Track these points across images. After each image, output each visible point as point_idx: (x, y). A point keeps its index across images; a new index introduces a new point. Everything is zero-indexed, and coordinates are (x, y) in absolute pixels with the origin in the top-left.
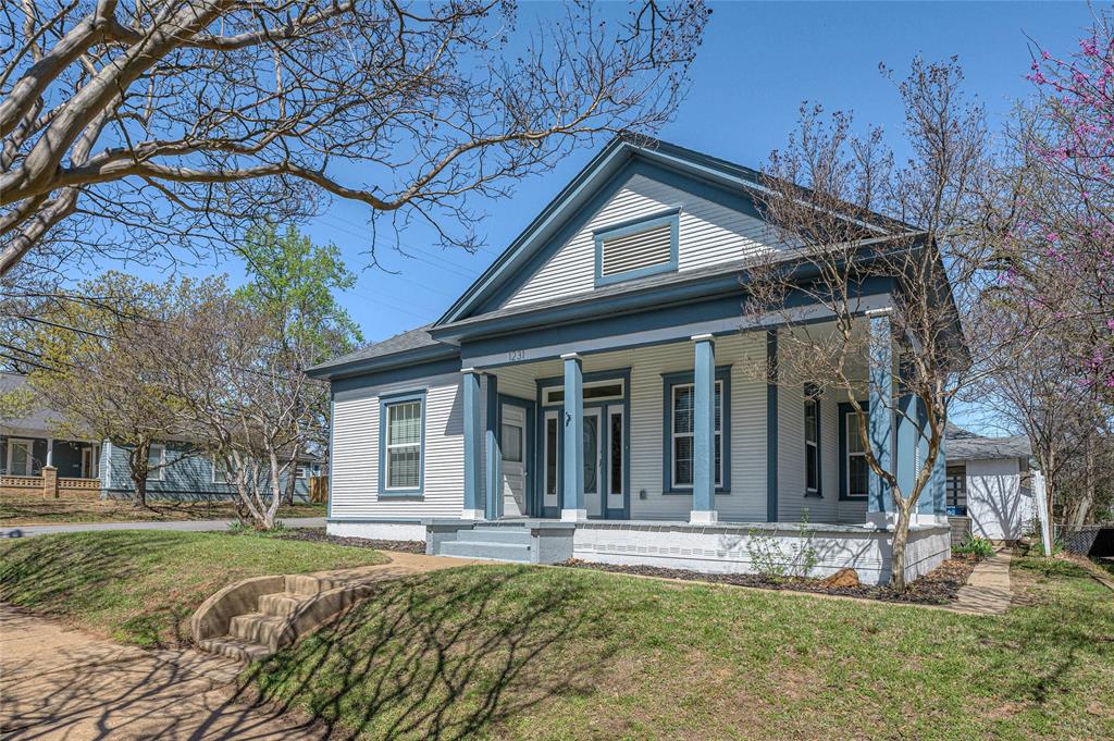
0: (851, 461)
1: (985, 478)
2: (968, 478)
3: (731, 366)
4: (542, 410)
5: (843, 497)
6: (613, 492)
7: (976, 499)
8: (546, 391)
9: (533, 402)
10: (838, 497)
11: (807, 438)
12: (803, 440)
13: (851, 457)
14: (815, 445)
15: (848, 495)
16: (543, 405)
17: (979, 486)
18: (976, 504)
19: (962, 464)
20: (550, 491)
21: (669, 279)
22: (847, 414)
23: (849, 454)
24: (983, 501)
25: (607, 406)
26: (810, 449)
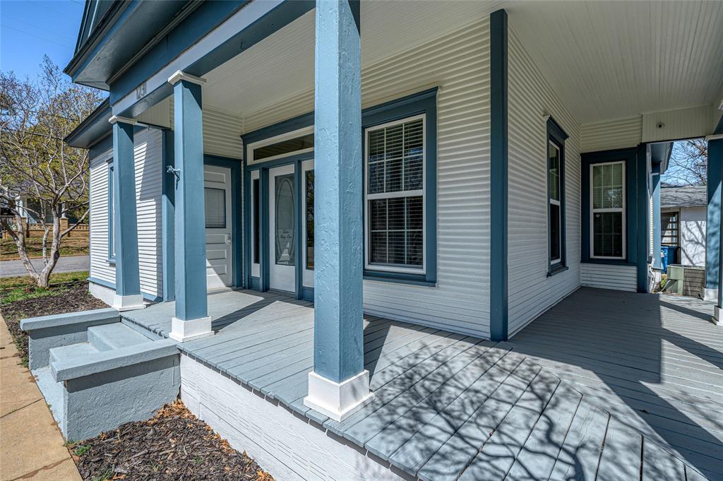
0: (595, 218)
1: (699, 223)
2: (683, 223)
3: (436, 89)
4: (249, 169)
5: (585, 259)
6: (307, 268)
7: (691, 241)
8: (252, 147)
9: (240, 161)
10: (580, 260)
11: (550, 196)
12: (546, 200)
13: (595, 214)
14: (558, 203)
15: (592, 256)
16: (248, 164)
17: (693, 230)
18: (690, 245)
19: (678, 210)
20: (257, 261)
22: (592, 166)
23: (592, 211)
24: (697, 243)
25: (300, 162)
26: (553, 209)
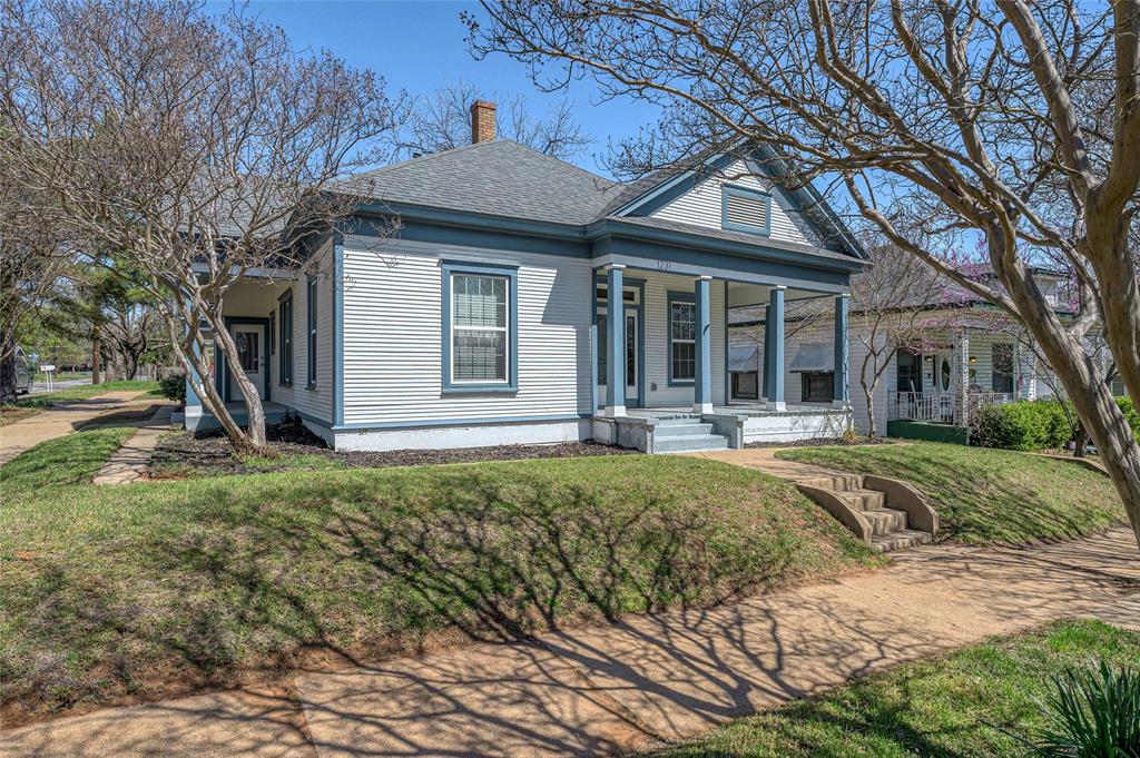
6: (629, 384)
21: (764, 243)
